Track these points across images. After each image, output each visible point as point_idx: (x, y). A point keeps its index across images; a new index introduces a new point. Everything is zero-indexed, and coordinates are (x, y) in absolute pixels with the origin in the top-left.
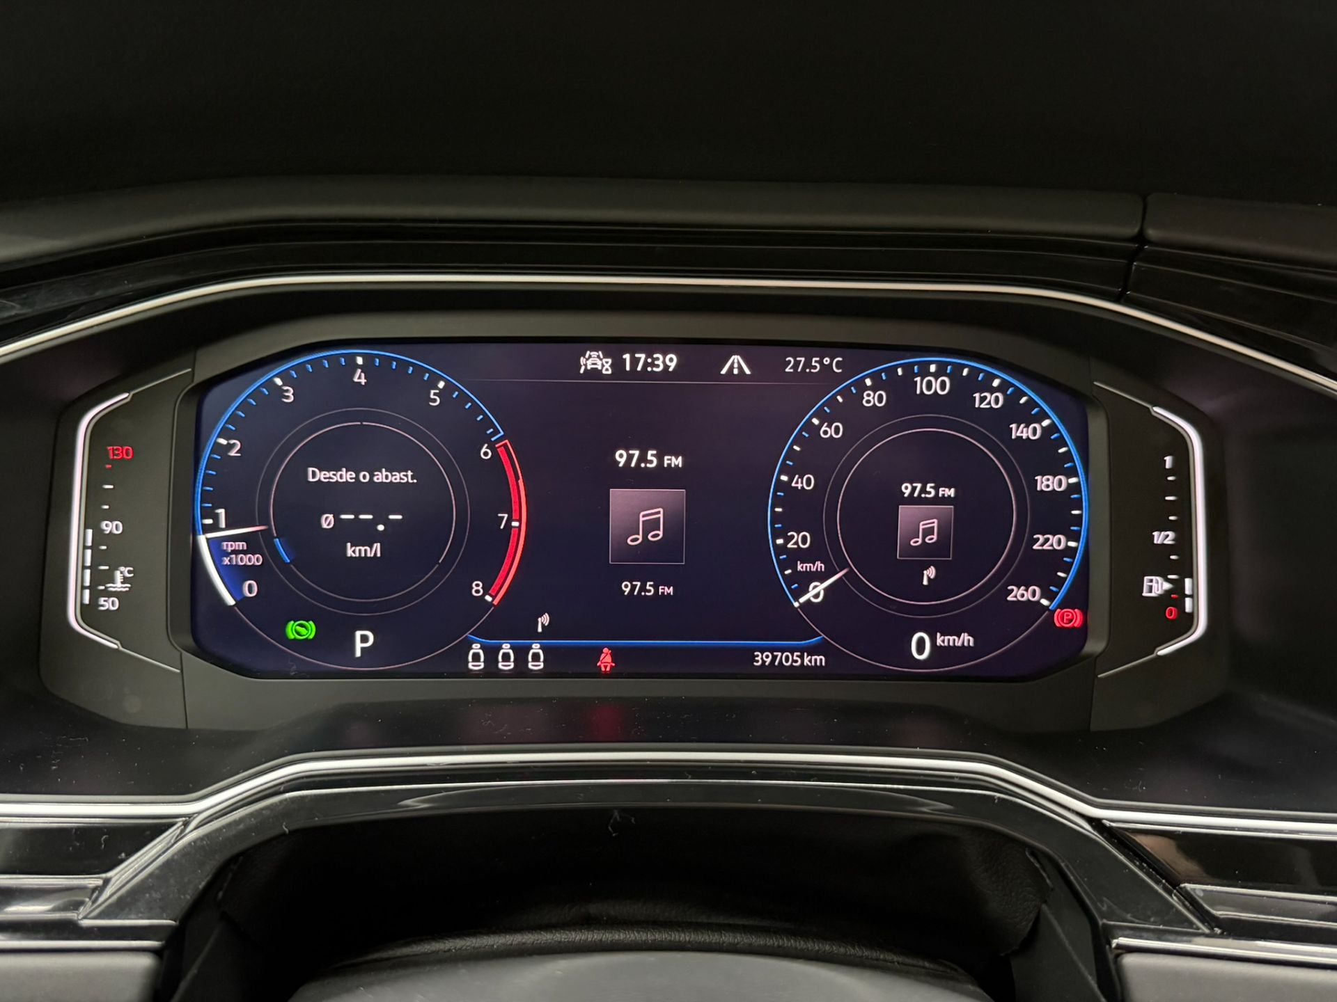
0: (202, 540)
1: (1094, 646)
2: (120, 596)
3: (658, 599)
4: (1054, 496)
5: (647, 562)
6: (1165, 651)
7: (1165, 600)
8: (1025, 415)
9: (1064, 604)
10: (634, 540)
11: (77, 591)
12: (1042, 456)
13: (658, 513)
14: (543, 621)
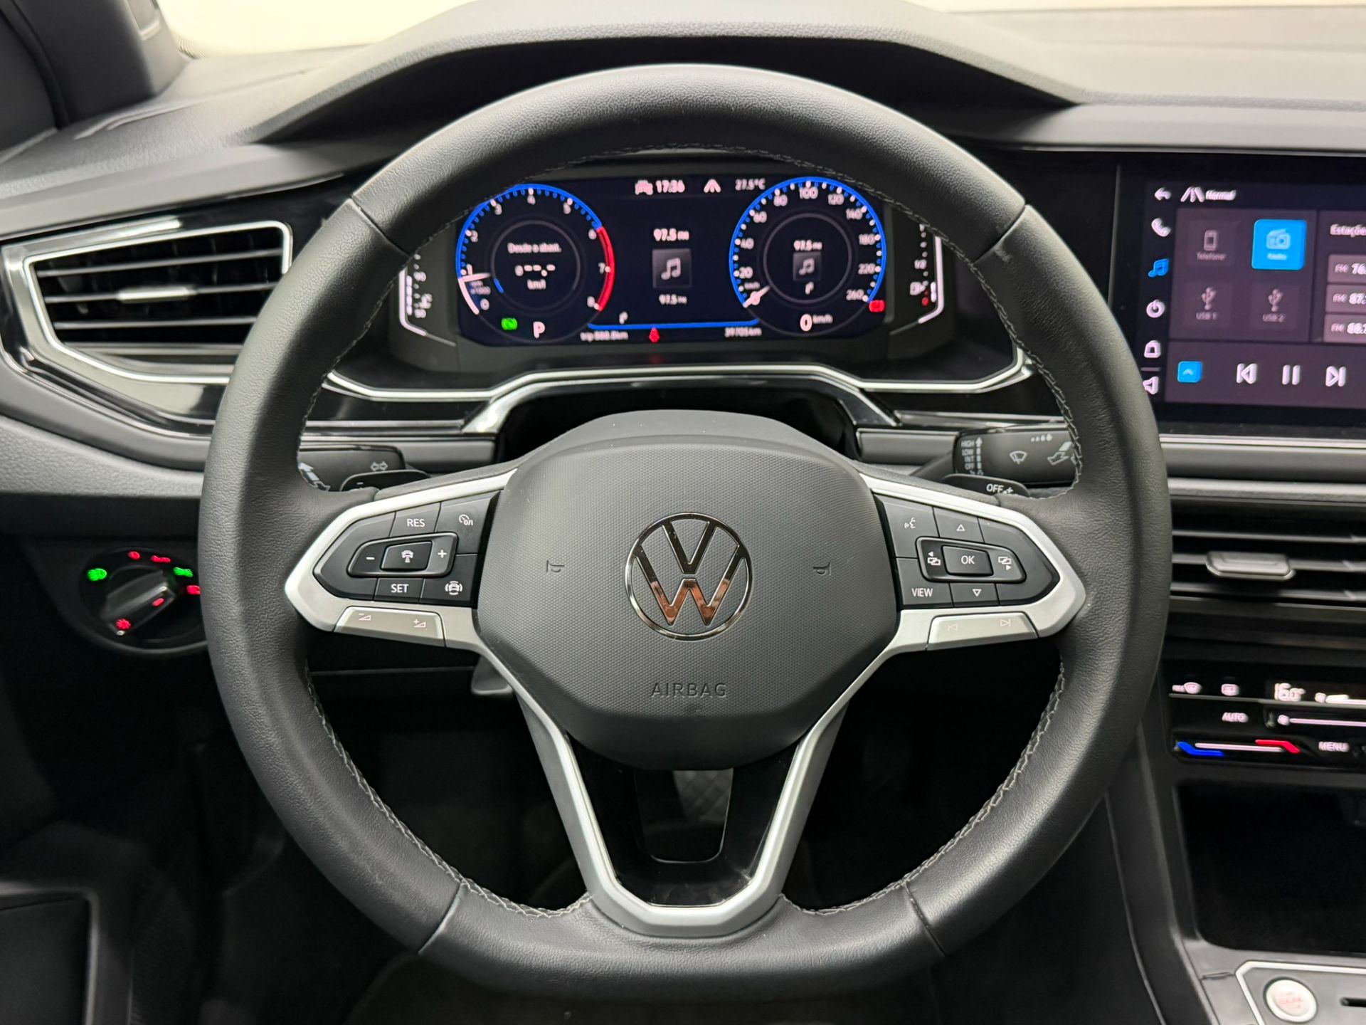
0: (462, 281)
1: (889, 319)
2: (426, 310)
3: (679, 305)
4: (869, 246)
5: (672, 286)
6: (922, 320)
7: (922, 295)
8: (854, 206)
9: (874, 299)
10: (666, 276)
11: (405, 307)
12: (862, 226)
13: (677, 262)
14: (623, 317)
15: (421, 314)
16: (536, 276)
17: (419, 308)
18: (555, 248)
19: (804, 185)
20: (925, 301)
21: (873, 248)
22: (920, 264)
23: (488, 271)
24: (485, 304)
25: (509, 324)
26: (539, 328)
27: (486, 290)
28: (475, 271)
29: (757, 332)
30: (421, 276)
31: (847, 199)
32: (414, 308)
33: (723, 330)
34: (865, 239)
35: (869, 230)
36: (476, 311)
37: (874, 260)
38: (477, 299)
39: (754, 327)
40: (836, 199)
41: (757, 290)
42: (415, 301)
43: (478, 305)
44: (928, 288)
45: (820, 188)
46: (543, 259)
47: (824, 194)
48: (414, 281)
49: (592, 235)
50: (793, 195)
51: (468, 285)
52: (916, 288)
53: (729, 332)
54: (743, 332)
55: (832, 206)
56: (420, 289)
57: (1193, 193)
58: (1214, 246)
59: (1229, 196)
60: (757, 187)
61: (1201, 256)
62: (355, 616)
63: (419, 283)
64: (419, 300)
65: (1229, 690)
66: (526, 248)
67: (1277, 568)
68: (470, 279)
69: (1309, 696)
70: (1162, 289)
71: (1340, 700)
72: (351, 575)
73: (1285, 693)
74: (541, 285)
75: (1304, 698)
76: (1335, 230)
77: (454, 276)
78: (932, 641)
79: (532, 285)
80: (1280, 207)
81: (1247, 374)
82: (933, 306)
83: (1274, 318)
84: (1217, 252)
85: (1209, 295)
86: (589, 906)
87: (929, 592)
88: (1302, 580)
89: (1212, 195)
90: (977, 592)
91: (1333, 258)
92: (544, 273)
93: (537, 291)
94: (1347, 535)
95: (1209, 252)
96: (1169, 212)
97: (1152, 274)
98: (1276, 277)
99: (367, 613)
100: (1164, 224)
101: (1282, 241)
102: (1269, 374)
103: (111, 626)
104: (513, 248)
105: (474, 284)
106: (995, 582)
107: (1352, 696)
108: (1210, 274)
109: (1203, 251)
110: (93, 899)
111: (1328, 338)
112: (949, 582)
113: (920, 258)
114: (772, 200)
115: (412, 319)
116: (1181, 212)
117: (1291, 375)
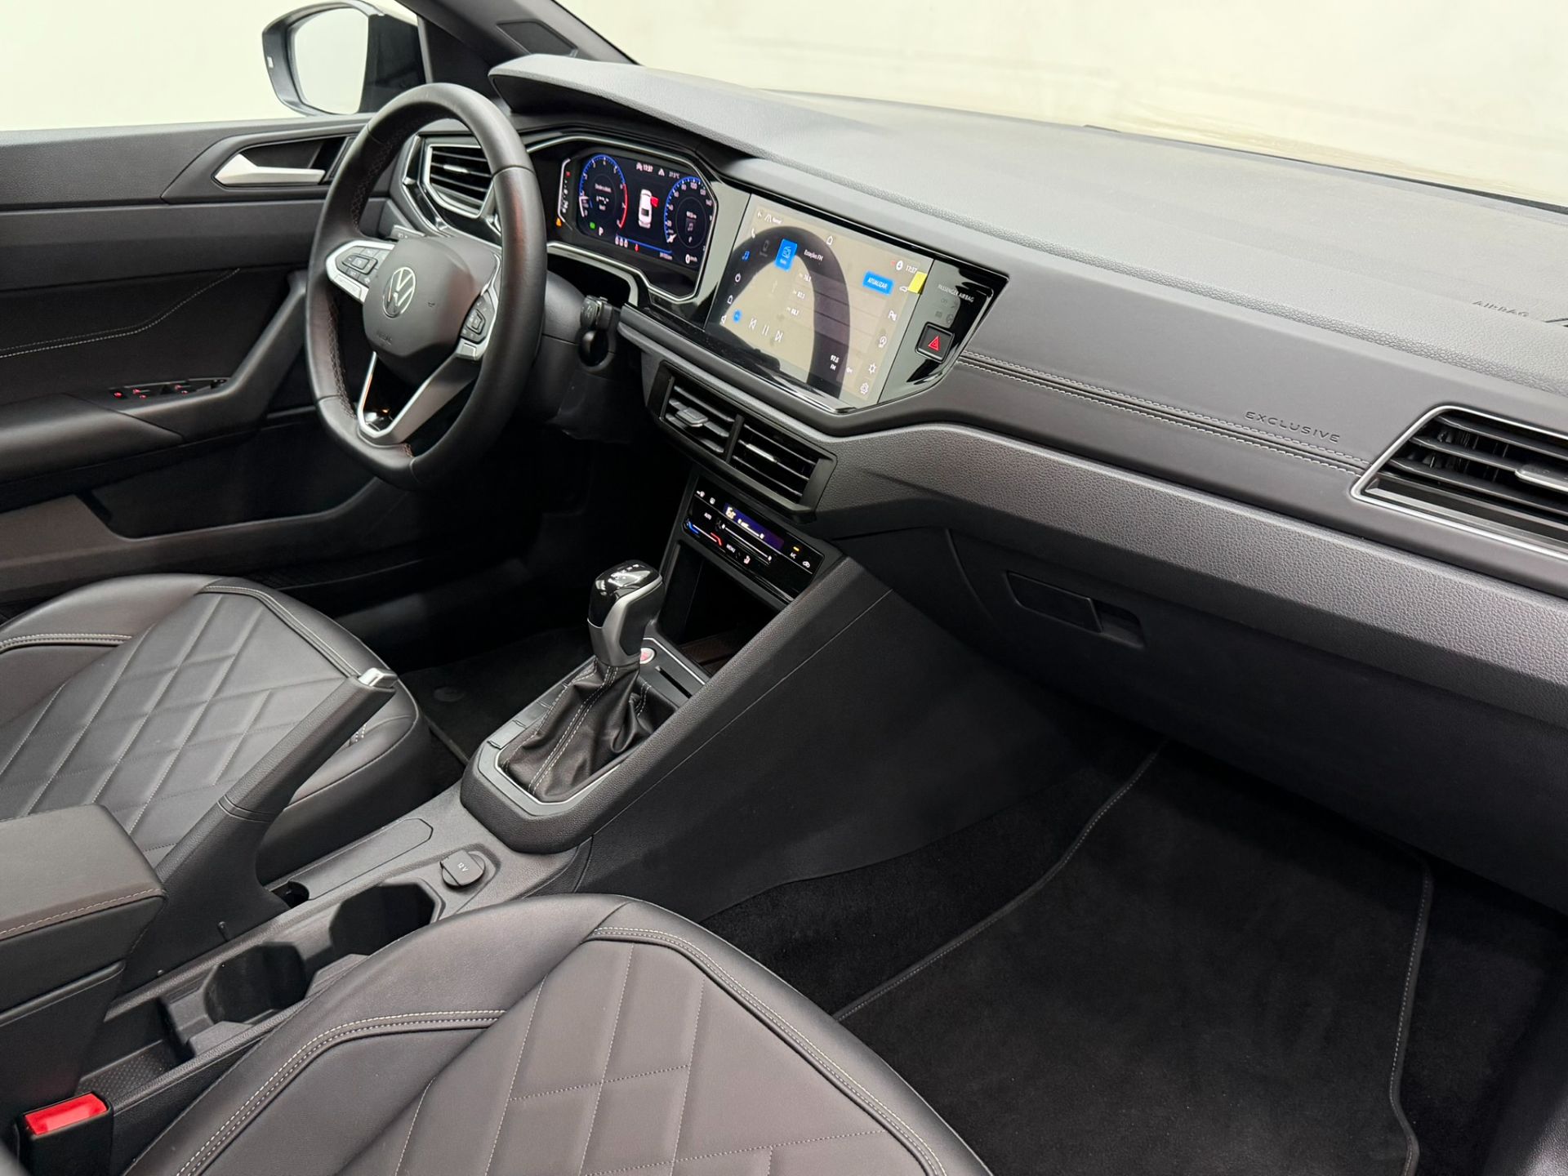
11: (559, 206)
15: (565, 211)
16: (602, 203)
18: (609, 190)
19: (693, 182)
23: (589, 196)
25: (592, 225)
26: (601, 230)
27: (588, 206)
28: (585, 195)
29: (670, 258)
30: (567, 192)
32: (562, 207)
33: (659, 252)
38: (584, 208)
39: (669, 254)
40: (703, 192)
41: (672, 234)
43: (584, 213)
45: (698, 184)
46: (605, 195)
47: (699, 188)
48: (564, 193)
49: (621, 187)
50: (688, 185)
53: (662, 255)
54: (665, 255)
55: (701, 195)
56: (565, 198)
57: (769, 216)
58: (766, 249)
60: (677, 177)
61: (761, 254)
62: (342, 281)
63: (566, 195)
64: (565, 204)
65: (712, 501)
66: (601, 187)
67: (697, 420)
68: (582, 198)
69: (737, 518)
70: (744, 268)
71: (745, 526)
72: (344, 264)
73: (730, 513)
74: (604, 208)
76: (806, 253)
77: (578, 195)
78: (461, 354)
79: (601, 207)
81: (753, 324)
83: (771, 296)
84: (765, 253)
87: (467, 333)
88: (705, 432)
90: (475, 335)
92: (605, 202)
93: (602, 211)
94: (726, 415)
97: (743, 258)
101: (787, 253)
102: (759, 327)
104: (598, 187)
107: (749, 526)
109: (762, 251)
112: (471, 330)
114: (680, 186)
117: (766, 330)
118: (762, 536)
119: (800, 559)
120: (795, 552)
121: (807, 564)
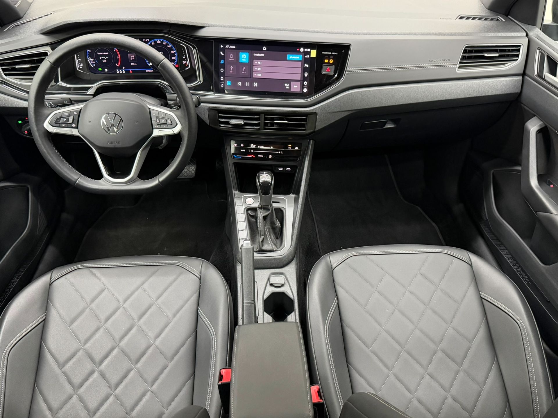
0: (89, 60)
1: (179, 69)
2: (82, 67)
3: (135, 65)
4: (173, 53)
5: (133, 61)
6: (186, 69)
7: (185, 64)
8: (169, 45)
9: (176, 64)
10: (131, 59)
11: (77, 67)
12: (171, 49)
13: (133, 56)
14: (124, 68)
15: (81, 67)
16: (104, 59)
17: (80, 66)
18: (107, 53)
19: (158, 41)
20: (186, 65)
21: (174, 53)
22: (184, 57)
23: (94, 58)
24: (94, 65)
25: (100, 69)
26: (106, 70)
27: (94, 62)
28: (91, 59)
29: (153, 71)
30: (80, 60)
31: (167, 43)
32: (79, 66)
33: (145, 70)
34: (172, 52)
35: (173, 50)
36: (93, 67)
37: (174, 56)
38: (93, 64)
39: (152, 70)
40: (165, 43)
42: (79, 65)
43: (93, 65)
44: (186, 62)
45: (161, 41)
46: (105, 56)
47: (162, 42)
48: (79, 61)
49: (115, 51)
50: (155, 42)
51: (90, 61)
52: (184, 62)
53: (147, 71)
54: (150, 71)
55: (164, 45)
56: (80, 62)
57: (227, 46)
58: (232, 58)
59: (234, 47)
60: (148, 41)
61: (230, 60)
62: (57, 130)
63: (80, 61)
64: (80, 65)
65: (242, 145)
66: (101, 53)
67: (241, 122)
68: (90, 60)
69: (257, 146)
70: (223, 66)
71: (262, 147)
72: (55, 123)
73: (253, 146)
74: (106, 61)
75: (256, 147)
76: (255, 55)
77: (86, 60)
78: (159, 135)
79: (104, 61)
80: (244, 49)
81: (239, 84)
82: (188, 66)
83: (244, 72)
84: (233, 59)
85: (232, 68)
86: (104, 179)
87: (157, 126)
88: (246, 124)
89: (231, 47)
90: (165, 126)
91: (254, 60)
92: (106, 59)
93: (104, 62)
94: (254, 116)
95: (231, 59)
96: (224, 50)
97: (221, 63)
98: (244, 64)
99: (58, 130)
100: (223, 53)
101: (245, 57)
102: (243, 84)
103: (24, 132)
104: (98, 53)
105: (91, 61)
106: (168, 125)
107: (264, 147)
108: (232, 63)
109: (230, 59)
110: (29, 186)
111: (254, 77)
112: (160, 125)
113: (184, 56)
114: (151, 43)
115: (79, 68)
116: (226, 50)
117: (247, 84)
118: (272, 147)
119: (293, 147)
120: (290, 147)
121: (297, 148)
